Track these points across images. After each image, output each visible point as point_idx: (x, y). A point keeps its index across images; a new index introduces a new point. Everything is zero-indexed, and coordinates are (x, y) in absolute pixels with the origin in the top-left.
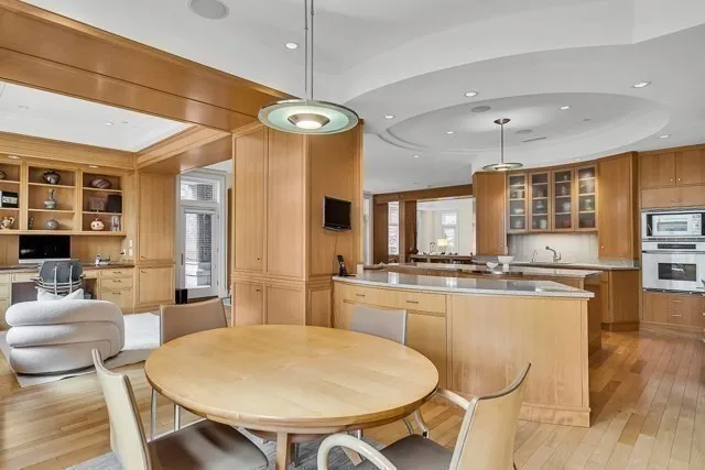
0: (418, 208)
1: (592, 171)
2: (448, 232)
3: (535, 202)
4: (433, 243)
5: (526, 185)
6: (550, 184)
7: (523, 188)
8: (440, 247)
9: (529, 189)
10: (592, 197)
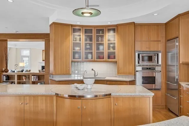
0: (8, 46)
1: (114, 30)
2: (24, 59)
3: (86, 44)
4: (17, 65)
5: (81, 34)
6: (94, 34)
7: (80, 36)
8: (21, 67)
9: (83, 36)
10: (114, 43)
